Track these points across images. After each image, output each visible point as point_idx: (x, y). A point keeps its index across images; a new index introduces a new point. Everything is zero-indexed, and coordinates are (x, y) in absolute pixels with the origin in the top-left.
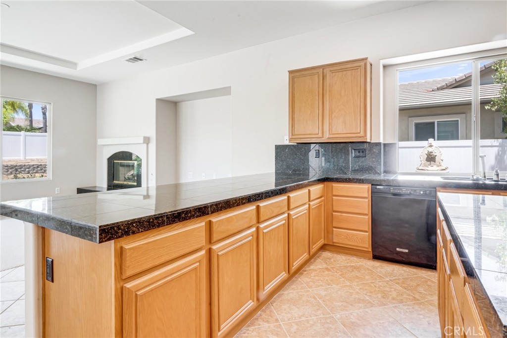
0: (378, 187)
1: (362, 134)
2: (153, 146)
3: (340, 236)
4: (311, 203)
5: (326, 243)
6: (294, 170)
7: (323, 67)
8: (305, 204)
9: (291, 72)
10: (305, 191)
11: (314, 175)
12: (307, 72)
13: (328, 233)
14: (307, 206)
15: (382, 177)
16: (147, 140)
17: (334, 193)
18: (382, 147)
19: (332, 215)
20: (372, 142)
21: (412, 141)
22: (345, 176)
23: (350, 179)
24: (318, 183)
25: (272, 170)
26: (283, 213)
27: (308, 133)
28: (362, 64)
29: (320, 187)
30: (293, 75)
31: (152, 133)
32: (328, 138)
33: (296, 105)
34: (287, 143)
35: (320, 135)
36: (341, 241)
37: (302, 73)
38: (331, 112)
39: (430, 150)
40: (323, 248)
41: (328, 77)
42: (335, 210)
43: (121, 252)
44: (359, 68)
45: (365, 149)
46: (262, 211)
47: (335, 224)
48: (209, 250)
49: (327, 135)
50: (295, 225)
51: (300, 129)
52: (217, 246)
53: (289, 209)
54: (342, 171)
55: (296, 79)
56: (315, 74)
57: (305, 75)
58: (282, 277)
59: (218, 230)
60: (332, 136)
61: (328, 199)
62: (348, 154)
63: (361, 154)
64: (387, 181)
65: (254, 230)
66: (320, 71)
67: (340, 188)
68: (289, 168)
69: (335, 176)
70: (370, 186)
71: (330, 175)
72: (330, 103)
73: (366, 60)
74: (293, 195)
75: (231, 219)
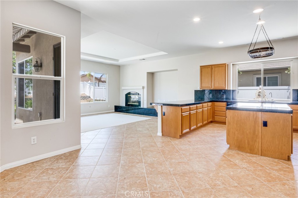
0: (229, 103)
1: (224, 87)
2: (145, 90)
3: (217, 118)
4: (208, 108)
5: (212, 120)
6: (201, 99)
7: (212, 65)
8: (206, 107)
10: (206, 104)
11: (206, 99)
13: (213, 117)
14: (207, 108)
15: (231, 100)
16: (143, 88)
17: (215, 105)
18: (231, 91)
20: (228, 89)
23: (220, 101)
24: (210, 102)
26: (201, 109)
27: (206, 86)
28: (224, 65)
29: (210, 104)
30: (202, 67)
31: (145, 85)
34: (199, 89)
35: (211, 87)
36: (217, 120)
38: (214, 80)
40: (211, 122)
41: (213, 68)
42: (215, 110)
43: (181, 108)
44: (224, 67)
45: (226, 92)
46: (198, 107)
47: (215, 115)
48: (190, 112)
49: (213, 87)
50: (204, 112)
51: (204, 85)
52: (191, 112)
53: (203, 108)
54: (218, 99)
55: (202, 69)
56: (209, 67)
57: (205, 68)
58: (201, 124)
59: (191, 108)
60: (215, 88)
61: (213, 107)
62: (220, 93)
63: (224, 93)
64: (232, 101)
65: (196, 110)
66: (211, 67)
67: (217, 104)
68: (199, 98)
69: (215, 100)
70: (226, 103)
71: (214, 100)
72: (214, 77)
73: (226, 64)
74: (204, 104)
75: (193, 107)
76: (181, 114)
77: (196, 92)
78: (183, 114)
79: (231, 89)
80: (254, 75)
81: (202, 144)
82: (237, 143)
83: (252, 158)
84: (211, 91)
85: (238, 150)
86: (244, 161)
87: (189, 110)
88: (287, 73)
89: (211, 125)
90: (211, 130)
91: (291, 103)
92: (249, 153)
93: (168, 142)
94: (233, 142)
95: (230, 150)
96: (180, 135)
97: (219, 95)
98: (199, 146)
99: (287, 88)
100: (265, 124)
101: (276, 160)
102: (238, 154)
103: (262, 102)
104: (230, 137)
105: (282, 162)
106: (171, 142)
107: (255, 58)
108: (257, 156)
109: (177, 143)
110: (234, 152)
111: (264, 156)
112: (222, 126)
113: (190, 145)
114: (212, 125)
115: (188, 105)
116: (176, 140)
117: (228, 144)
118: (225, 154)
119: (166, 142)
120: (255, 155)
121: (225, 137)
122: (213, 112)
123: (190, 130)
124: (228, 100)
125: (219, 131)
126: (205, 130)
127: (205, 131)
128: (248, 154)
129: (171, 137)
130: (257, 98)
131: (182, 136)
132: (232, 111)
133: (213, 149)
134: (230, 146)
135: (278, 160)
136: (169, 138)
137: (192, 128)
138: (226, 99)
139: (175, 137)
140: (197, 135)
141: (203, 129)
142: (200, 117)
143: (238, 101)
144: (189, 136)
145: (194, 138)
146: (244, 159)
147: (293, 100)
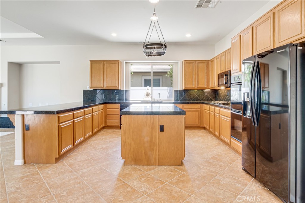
0: (122, 105)
1: (117, 87)
3: (109, 123)
4: (100, 111)
5: (105, 126)
6: (91, 100)
7: (104, 61)
8: (97, 111)
9: (91, 61)
10: (97, 107)
11: (98, 102)
12: (97, 62)
13: (105, 122)
14: (98, 112)
15: (124, 101)
16: (1, 85)
17: (108, 108)
18: (125, 91)
19: (107, 116)
20: (121, 89)
21: (143, 87)
22: (112, 102)
23: (113, 103)
24: (102, 104)
25: (82, 101)
26: (91, 113)
27: (98, 85)
28: (118, 62)
29: (101, 106)
30: (92, 62)
32: (106, 88)
33: (93, 75)
34: (88, 89)
35: (103, 87)
36: (110, 125)
37: (96, 62)
38: (107, 78)
39: (148, 91)
40: (103, 128)
41: (106, 65)
42: (108, 113)
43: (59, 117)
44: (116, 63)
45: (119, 92)
46: (85, 112)
47: (108, 119)
48: (73, 121)
49: (105, 86)
50: (94, 117)
51: (94, 84)
52: (75, 120)
53: (92, 112)
54: (110, 100)
55: (93, 64)
56: (100, 63)
57: (96, 63)
58: (91, 133)
59: (75, 115)
60: (107, 87)
61: (105, 110)
62: (113, 94)
63: (117, 94)
64: (125, 103)
65: (83, 117)
66: (103, 62)
67: (109, 106)
68: (89, 99)
69: (108, 102)
70: (119, 104)
71: (106, 102)
72: (106, 75)
73: (119, 61)
74: (94, 108)
75: (78, 113)
76: (59, 126)
77: (85, 92)
78: (60, 125)
79: (124, 89)
80: (142, 77)
81: (90, 164)
82: (133, 156)
83: (150, 172)
84: (104, 91)
85: (135, 164)
86: (143, 179)
87: (72, 118)
88: (167, 76)
89: (102, 132)
90: (102, 140)
91: (173, 102)
92: (146, 165)
93: (33, 174)
94: (129, 155)
95: (126, 167)
96: (56, 158)
97: (112, 96)
98: (84, 171)
99: (167, 89)
100: (162, 129)
101: (172, 167)
102: (135, 170)
103: (152, 103)
104: (125, 149)
105: (177, 168)
106: (38, 174)
107: (148, 55)
108: (155, 167)
109: (50, 172)
110: (130, 167)
111: (161, 165)
112: (115, 132)
113: (71, 172)
114: (104, 131)
115: (70, 111)
116: (48, 167)
117: (123, 159)
118: (120, 175)
119: (28, 176)
120: (152, 167)
121: (119, 148)
122: (106, 116)
123: (74, 145)
124: (121, 102)
125: (112, 140)
126: (95, 140)
127: (95, 142)
128: (145, 167)
129: (41, 163)
130: (146, 97)
131: (60, 157)
132: (127, 116)
133: (105, 170)
134: (125, 160)
135: (173, 166)
136: (36, 166)
137: (77, 142)
138: (119, 99)
139: (47, 162)
140: (83, 150)
141: (93, 139)
142: (88, 124)
143: (131, 102)
144: (73, 154)
145: (79, 157)
146: (143, 176)
147: (175, 100)
